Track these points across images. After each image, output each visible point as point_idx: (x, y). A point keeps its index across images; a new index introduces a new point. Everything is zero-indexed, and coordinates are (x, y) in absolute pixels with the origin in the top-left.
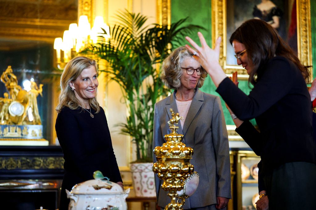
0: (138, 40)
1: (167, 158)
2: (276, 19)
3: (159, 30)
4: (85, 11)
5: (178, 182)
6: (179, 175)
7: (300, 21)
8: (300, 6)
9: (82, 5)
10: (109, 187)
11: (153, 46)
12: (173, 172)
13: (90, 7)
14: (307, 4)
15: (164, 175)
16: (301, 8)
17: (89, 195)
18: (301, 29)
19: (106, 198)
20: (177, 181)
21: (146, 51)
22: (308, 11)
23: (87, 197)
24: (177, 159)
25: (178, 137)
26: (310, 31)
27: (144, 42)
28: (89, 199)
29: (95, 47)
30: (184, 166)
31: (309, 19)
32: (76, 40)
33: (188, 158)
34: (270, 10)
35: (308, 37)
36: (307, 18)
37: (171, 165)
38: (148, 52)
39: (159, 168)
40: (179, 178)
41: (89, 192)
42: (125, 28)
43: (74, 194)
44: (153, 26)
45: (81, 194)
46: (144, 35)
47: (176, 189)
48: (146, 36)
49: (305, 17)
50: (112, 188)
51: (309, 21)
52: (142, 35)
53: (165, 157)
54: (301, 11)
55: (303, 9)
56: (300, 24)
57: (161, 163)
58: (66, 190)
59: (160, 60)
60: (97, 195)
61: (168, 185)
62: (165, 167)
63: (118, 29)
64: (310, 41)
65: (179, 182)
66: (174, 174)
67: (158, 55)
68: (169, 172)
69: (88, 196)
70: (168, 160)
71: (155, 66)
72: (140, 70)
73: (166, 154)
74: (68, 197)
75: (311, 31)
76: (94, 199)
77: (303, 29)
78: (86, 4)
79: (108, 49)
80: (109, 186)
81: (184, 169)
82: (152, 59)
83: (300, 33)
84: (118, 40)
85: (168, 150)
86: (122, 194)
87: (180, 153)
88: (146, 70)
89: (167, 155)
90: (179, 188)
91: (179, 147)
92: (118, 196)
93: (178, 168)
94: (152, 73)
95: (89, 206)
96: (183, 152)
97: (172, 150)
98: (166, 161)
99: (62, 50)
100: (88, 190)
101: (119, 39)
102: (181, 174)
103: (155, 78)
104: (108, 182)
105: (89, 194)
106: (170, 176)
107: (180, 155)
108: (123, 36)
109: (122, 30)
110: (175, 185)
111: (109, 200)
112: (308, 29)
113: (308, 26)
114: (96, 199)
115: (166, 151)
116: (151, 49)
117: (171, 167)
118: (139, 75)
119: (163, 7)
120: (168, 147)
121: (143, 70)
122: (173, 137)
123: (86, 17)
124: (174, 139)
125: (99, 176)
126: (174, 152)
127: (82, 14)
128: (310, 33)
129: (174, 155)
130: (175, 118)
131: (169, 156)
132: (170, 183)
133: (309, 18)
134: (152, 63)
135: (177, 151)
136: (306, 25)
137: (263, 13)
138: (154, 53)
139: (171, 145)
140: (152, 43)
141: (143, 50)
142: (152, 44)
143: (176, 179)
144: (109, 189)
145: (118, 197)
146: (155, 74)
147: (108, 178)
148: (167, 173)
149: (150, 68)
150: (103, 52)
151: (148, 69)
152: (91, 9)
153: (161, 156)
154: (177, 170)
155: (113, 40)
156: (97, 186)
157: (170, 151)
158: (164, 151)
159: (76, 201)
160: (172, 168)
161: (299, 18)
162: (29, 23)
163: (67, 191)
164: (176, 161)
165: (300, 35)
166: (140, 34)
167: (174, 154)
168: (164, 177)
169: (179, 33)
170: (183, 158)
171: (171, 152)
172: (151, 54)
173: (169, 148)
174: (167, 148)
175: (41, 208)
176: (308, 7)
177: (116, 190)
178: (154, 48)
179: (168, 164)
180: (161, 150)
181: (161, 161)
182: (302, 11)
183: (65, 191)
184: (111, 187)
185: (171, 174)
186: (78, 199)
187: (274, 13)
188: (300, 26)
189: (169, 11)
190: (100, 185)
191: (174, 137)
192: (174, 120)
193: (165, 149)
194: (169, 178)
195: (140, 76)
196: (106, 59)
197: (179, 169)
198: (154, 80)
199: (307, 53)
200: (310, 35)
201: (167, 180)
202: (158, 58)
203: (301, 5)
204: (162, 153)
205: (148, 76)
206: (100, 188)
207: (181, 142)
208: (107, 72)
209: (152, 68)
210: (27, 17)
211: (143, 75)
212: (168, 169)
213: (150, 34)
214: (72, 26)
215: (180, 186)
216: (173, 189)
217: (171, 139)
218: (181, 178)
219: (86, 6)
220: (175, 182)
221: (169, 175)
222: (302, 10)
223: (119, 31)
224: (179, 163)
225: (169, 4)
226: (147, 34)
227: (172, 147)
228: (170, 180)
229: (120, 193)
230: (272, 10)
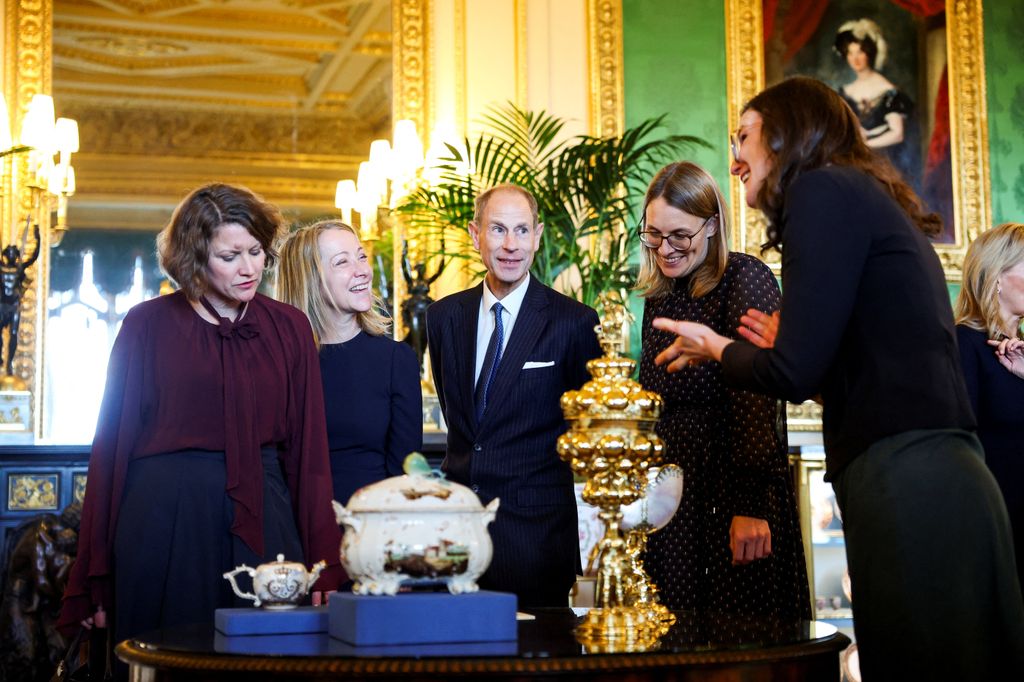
0: (541, 178)
1: (594, 418)
2: (894, 120)
3: (591, 150)
4: (409, 109)
5: (624, 483)
6: (626, 463)
7: (957, 124)
8: (959, 86)
9: (401, 95)
10: (444, 493)
11: (579, 191)
12: (608, 454)
13: (421, 99)
14: (975, 79)
15: (587, 462)
16: (962, 90)
17: (392, 513)
18: (962, 144)
19: (438, 521)
20: (622, 480)
21: (562, 203)
22: (980, 97)
23: (387, 520)
24: (619, 420)
25: (621, 365)
26: (986, 149)
27: (555, 181)
28: (392, 523)
29: (435, 194)
30: (637, 438)
31: (981, 119)
32: (389, 182)
33: (648, 419)
34: (879, 97)
35: (980, 163)
36: (977, 115)
37: (605, 437)
38: (567, 205)
39: (572, 447)
40: (625, 470)
41: (390, 506)
42: (507, 146)
43: (355, 513)
44: (578, 142)
45: (371, 512)
46: (556, 164)
47: (619, 501)
48: (560, 166)
49: (973, 114)
50: (452, 496)
51: (981, 123)
52: (551, 162)
53: (589, 415)
54: (960, 100)
55: (967, 92)
56: (958, 130)
57: (578, 432)
58: (334, 502)
59: (597, 228)
60: (412, 512)
61: (597, 490)
62: (589, 441)
63: (488, 149)
64: (987, 176)
65: (627, 484)
66: (612, 460)
67: (592, 214)
68: (600, 455)
69: (388, 515)
70: (596, 423)
71: (583, 243)
72: (547, 252)
73: (591, 409)
74: (338, 521)
75: (989, 148)
76: (403, 523)
77: (967, 143)
78: (413, 94)
79: (465, 199)
80: (444, 490)
81: (638, 448)
82: (577, 224)
83: (958, 153)
84: (489, 177)
85: (595, 397)
86: (475, 512)
87: (627, 405)
88: (562, 251)
89: (594, 411)
90: (625, 497)
91: (626, 390)
92: (468, 516)
93: (621, 445)
94: (578, 260)
95: (391, 543)
96: (633, 403)
97: (605, 398)
98: (590, 426)
99: (357, 210)
100: (388, 501)
101: (493, 176)
102: (632, 459)
103: (586, 272)
104: (440, 482)
105: (390, 512)
106: (602, 465)
107: (625, 410)
108: (500, 166)
109: (497, 152)
110: (616, 488)
111: (442, 527)
112: (979, 142)
113: (979, 134)
114: (410, 523)
115: (590, 401)
116: (575, 198)
117: (603, 442)
118: (544, 266)
119: (604, 98)
120: (596, 390)
121: (554, 253)
122: (608, 367)
123: (413, 124)
124: (611, 370)
125: (420, 467)
126: (611, 402)
127: (403, 118)
128: (987, 154)
129: (611, 411)
130: (614, 317)
131: (597, 413)
132: (602, 485)
133: (982, 114)
134: (577, 233)
135: (619, 402)
136: (974, 134)
137: (861, 107)
138: (581, 209)
139: (603, 385)
140: (576, 182)
141: (553, 202)
142: (576, 186)
143: (618, 474)
144: (443, 497)
145: (467, 520)
146: (585, 262)
147: (440, 473)
148: (594, 456)
149: (573, 248)
150: (453, 206)
151: (568, 249)
152: (425, 104)
153: (578, 414)
154: (620, 451)
155: (479, 176)
156: (413, 490)
157: (601, 402)
158: (585, 401)
159: (358, 529)
160: (607, 445)
161: (957, 116)
162: (282, 164)
163: (337, 506)
164: (616, 427)
165: (959, 161)
166: (546, 162)
167: (611, 408)
168: (587, 470)
169: (644, 157)
170: (635, 417)
171: (604, 404)
172: (575, 212)
173: (598, 393)
174: (594, 394)
175: (281, 557)
176: (979, 87)
177: (462, 501)
178: (582, 196)
179: (595, 434)
180: (579, 399)
181: (579, 427)
182: (963, 97)
183: (331, 505)
184: (449, 494)
185: (605, 459)
186: (364, 525)
187: (888, 104)
188: (957, 135)
189: (619, 106)
190: (419, 489)
191: (611, 364)
192: (612, 324)
193: (588, 395)
194: (599, 470)
195: (548, 267)
196: (459, 226)
197: (626, 447)
198: (583, 277)
199: (977, 206)
200: (986, 159)
201: (596, 478)
202: (592, 222)
203: (961, 82)
204: (579, 408)
205: (568, 266)
206: (420, 496)
207: (630, 380)
208: (467, 257)
209: (577, 248)
210: (277, 150)
211: (553, 266)
212: (595, 447)
213: (572, 160)
214: (378, 146)
215: (628, 493)
216: (611, 501)
217: (602, 371)
218: (630, 472)
219: (412, 99)
220: (616, 482)
221: (599, 463)
222: (964, 94)
223: (491, 154)
224: (626, 431)
225: (618, 89)
226: (562, 161)
227: (606, 390)
228: (604, 477)
229: (471, 510)
230: (885, 97)
